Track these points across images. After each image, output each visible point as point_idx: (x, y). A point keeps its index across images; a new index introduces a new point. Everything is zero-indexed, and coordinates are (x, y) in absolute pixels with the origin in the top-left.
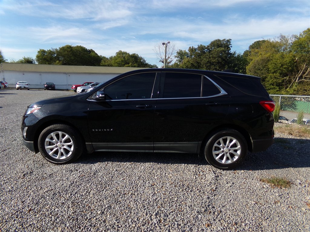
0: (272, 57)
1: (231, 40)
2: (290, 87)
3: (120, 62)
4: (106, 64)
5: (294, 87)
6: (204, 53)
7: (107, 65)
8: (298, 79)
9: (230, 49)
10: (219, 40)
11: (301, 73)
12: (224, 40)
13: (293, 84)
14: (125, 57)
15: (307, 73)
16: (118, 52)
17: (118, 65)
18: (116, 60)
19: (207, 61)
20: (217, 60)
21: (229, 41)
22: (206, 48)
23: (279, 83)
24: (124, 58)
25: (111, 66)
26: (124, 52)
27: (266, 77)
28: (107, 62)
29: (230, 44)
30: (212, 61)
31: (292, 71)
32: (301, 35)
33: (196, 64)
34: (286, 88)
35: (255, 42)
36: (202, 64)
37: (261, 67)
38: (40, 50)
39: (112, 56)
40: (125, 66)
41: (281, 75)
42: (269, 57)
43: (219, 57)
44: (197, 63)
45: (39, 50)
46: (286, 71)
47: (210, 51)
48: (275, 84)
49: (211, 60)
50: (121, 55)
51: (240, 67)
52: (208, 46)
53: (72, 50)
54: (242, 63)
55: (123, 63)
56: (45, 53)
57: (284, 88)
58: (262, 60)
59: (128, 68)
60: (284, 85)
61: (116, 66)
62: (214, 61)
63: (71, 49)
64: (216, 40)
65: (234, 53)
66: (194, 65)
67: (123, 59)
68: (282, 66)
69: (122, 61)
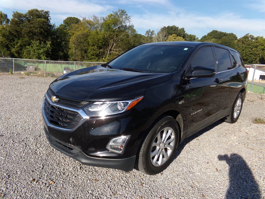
0: (90, 33)
1: (49, 12)
2: (105, 57)
5: (107, 57)
6: (22, 21)
8: (109, 51)
9: (50, 21)
10: (37, 11)
11: (111, 46)
12: (42, 11)
13: (106, 55)
15: (113, 47)
19: (29, 31)
20: (39, 30)
21: (47, 13)
22: (24, 17)
23: (97, 54)
27: (88, 49)
29: (49, 16)
30: (35, 31)
31: (105, 45)
32: (106, 18)
33: (14, 33)
34: (102, 58)
35: (68, 18)
36: (23, 33)
37: (82, 40)
41: (98, 47)
42: (88, 33)
43: (41, 27)
44: (17, 31)
46: (101, 45)
47: (29, 21)
48: (95, 55)
49: (33, 30)
51: (62, 39)
52: (26, 15)
54: (63, 36)
57: (101, 58)
58: (83, 34)
60: (100, 56)
62: (36, 31)
64: (34, 10)
65: (54, 25)
66: (12, 33)
68: (98, 40)
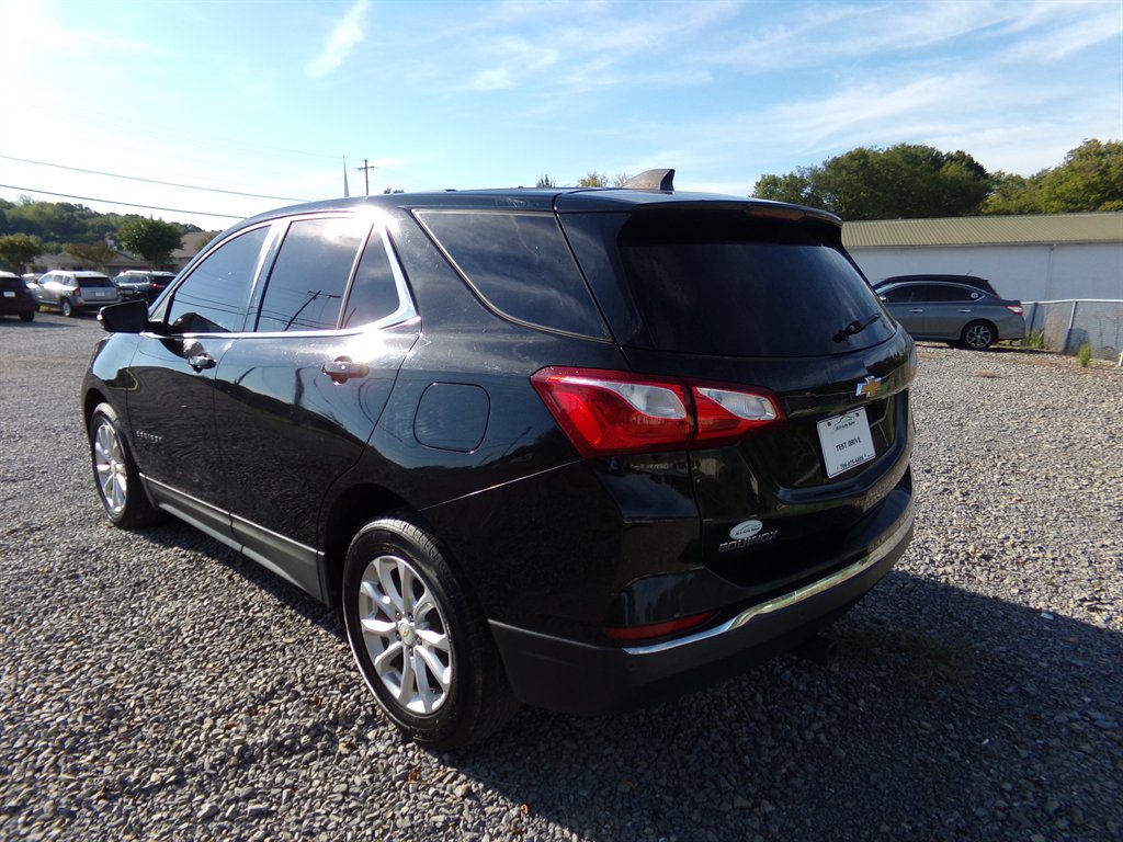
3: (1078, 190)
4: (1012, 205)
7: (1013, 210)
14: (1108, 166)
16: (1079, 150)
17: (1064, 205)
18: (1061, 183)
24: (1103, 172)
25: (1035, 211)
26: (1109, 144)
28: (1018, 198)
38: (763, 177)
39: (1046, 171)
40: (1102, 207)
45: (759, 179)
50: (1094, 160)
53: (865, 163)
55: (1092, 197)
56: (776, 185)
59: (1110, 214)
61: (1056, 212)
63: (862, 161)
67: (1097, 179)
69: (1090, 187)
